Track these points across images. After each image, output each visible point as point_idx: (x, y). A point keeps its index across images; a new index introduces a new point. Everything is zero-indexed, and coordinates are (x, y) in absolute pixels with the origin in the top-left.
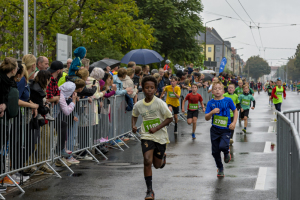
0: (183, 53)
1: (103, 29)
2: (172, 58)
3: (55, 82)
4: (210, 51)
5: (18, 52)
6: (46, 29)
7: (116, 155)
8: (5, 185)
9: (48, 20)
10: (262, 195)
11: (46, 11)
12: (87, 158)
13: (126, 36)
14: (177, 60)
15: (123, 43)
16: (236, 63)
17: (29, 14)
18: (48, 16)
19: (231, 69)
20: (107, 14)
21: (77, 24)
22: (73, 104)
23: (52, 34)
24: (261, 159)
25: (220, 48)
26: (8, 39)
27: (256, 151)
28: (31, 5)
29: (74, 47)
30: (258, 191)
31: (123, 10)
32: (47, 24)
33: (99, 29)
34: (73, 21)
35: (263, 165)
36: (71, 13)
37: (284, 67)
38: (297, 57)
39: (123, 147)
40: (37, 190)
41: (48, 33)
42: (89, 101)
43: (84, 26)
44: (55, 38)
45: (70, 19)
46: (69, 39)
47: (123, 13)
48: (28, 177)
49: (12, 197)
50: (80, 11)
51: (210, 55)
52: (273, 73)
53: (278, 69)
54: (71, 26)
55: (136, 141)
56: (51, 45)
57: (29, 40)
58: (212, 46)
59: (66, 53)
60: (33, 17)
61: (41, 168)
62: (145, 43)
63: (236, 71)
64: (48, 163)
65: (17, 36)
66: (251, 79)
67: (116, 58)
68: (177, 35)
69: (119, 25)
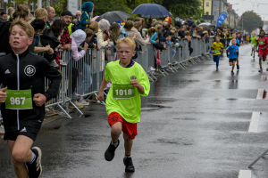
0: (183, 8)
4: (208, 6)
5: (32, 4)
10: (255, 138)
14: (177, 14)
16: (232, 17)
19: (226, 22)
22: (83, 52)
24: (255, 105)
25: (217, 3)
27: (250, 97)
30: (251, 134)
35: (256, 110)
42: (98, 50)
51: (208, 9)
52: (265, 27)
58: (210, 2)
59: (76, 5)
63: (232, 25)
64: (59, 105)
66: (245, 32)
67: (122, 10)
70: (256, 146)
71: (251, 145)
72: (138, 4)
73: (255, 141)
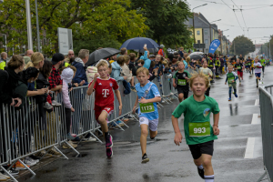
0: (174, 38)
2: (165, 43)
3: (57, 73)
4: (198, 34)
5: (24, 47)
6: (47, 24)
7: (118, 135)
8: (17, 169)
9: (49, 16)
10: (251, 164)
11: (46, 8)
12: (91, 139)
13: (121, 26)
14: (169, 45)
15: (119, 32)
16: (223, 43)
17: (31, 12)
18: (49, 12)
19: (219, 49)
20: (102, 7)
21: (76, 19)
23: (54, 28)
24: (250, 130)
25: (207, 30)
26: (14, 35)
27: (244, 123)
28: (32, 3)
29: (74, 39)
30: (247, 160)
31: (116, 3)
32: (48, 19)
33: (96, 21)
34: (72, 16)
35: (251, 135)
36: (69, 8)
37: (267, 45)
39: (124, 127)
40: (47, 172)
41: (50, 28)
43: (82, 19)
44: (56, 32)
45: (69, 14)
46: (69, 32)
47: (116, 6)
48: (38, 161)
49: (24, 179)
50: (77, 6)
51: (198, 38)
52: (257, 51)
53: (261, 46)
54: (70, 20)
55: (135, 121)
56: (53, 39)
57: (33, 35)
58: (200, 30)
59: (67, 44)
60: (35, 14)
61: (49, 151)
62: (139, 31)
63: (224, 51)
64: (55, 147)
65: (22, 32)
67: (113, 46)
68: (168, 22)
69: (114, 16)
70: (252, 172)
71: (247, 172)
72: (129, 38)
73: (251, 168)
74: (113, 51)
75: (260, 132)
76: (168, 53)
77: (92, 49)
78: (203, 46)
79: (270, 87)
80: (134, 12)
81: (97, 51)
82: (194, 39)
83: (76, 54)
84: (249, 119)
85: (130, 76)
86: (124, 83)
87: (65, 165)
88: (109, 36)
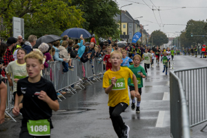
0: (105, 30)
1: (46, 13)
2: (97, 33)
3: (10, 53)
4: (124, 27)
6: (5, 14)
9: (6, 7)
10: (161, 132)
13: (63, 18)
14: (100, 35)
15: (61, 23)
16: (144, 36)
18: (6, 4)
19: (140, 40)
20: (49, 2)
21: (27, 10)
23: (10, 17)
24: (161, 105)
25: (131, 25)
27: (157, 99)
29: (25, 26)
30: (158, 129)
32: (6, 10)
33: (44, 13)
34: (24, 8)
35: (162, 109)
36: (23, 2)
37: (178, 38)
38: (187, 31)
39: (61, 98)
41: (7, 17)
43: (32, 11)
44: (11, 20)
45: (22, 7)
46: (21, 21)
47: (60, 2)
51: (124, 30)
52: (170, 42)
53: (173, 39)
54: (23, 11)
55: (71, 94)
56: (9, 26)
58: (126, 24)
59: (20, 30)
62: (77, 23)
63: (144, 42)
64: (6, 111)
67: (56, 34)
68: (100, 17)
69: (58, 10)
72: (69, 27)
73: (160, 135)
74: (56, 38)
75: (169, 106)
76: (99, 41)
77: (39, 35)
78: (127, 37)
79: (179, 71)
80: (74, 7)
81: (44, 37)
82: (121, 31)
83: (26, 38)
84: (160, 96)
85: (68, 58)
86: (64, 63)
87: (14, 127)
88: (53, 25)
